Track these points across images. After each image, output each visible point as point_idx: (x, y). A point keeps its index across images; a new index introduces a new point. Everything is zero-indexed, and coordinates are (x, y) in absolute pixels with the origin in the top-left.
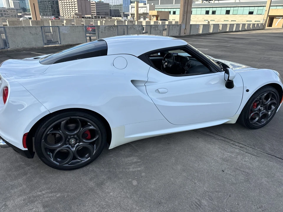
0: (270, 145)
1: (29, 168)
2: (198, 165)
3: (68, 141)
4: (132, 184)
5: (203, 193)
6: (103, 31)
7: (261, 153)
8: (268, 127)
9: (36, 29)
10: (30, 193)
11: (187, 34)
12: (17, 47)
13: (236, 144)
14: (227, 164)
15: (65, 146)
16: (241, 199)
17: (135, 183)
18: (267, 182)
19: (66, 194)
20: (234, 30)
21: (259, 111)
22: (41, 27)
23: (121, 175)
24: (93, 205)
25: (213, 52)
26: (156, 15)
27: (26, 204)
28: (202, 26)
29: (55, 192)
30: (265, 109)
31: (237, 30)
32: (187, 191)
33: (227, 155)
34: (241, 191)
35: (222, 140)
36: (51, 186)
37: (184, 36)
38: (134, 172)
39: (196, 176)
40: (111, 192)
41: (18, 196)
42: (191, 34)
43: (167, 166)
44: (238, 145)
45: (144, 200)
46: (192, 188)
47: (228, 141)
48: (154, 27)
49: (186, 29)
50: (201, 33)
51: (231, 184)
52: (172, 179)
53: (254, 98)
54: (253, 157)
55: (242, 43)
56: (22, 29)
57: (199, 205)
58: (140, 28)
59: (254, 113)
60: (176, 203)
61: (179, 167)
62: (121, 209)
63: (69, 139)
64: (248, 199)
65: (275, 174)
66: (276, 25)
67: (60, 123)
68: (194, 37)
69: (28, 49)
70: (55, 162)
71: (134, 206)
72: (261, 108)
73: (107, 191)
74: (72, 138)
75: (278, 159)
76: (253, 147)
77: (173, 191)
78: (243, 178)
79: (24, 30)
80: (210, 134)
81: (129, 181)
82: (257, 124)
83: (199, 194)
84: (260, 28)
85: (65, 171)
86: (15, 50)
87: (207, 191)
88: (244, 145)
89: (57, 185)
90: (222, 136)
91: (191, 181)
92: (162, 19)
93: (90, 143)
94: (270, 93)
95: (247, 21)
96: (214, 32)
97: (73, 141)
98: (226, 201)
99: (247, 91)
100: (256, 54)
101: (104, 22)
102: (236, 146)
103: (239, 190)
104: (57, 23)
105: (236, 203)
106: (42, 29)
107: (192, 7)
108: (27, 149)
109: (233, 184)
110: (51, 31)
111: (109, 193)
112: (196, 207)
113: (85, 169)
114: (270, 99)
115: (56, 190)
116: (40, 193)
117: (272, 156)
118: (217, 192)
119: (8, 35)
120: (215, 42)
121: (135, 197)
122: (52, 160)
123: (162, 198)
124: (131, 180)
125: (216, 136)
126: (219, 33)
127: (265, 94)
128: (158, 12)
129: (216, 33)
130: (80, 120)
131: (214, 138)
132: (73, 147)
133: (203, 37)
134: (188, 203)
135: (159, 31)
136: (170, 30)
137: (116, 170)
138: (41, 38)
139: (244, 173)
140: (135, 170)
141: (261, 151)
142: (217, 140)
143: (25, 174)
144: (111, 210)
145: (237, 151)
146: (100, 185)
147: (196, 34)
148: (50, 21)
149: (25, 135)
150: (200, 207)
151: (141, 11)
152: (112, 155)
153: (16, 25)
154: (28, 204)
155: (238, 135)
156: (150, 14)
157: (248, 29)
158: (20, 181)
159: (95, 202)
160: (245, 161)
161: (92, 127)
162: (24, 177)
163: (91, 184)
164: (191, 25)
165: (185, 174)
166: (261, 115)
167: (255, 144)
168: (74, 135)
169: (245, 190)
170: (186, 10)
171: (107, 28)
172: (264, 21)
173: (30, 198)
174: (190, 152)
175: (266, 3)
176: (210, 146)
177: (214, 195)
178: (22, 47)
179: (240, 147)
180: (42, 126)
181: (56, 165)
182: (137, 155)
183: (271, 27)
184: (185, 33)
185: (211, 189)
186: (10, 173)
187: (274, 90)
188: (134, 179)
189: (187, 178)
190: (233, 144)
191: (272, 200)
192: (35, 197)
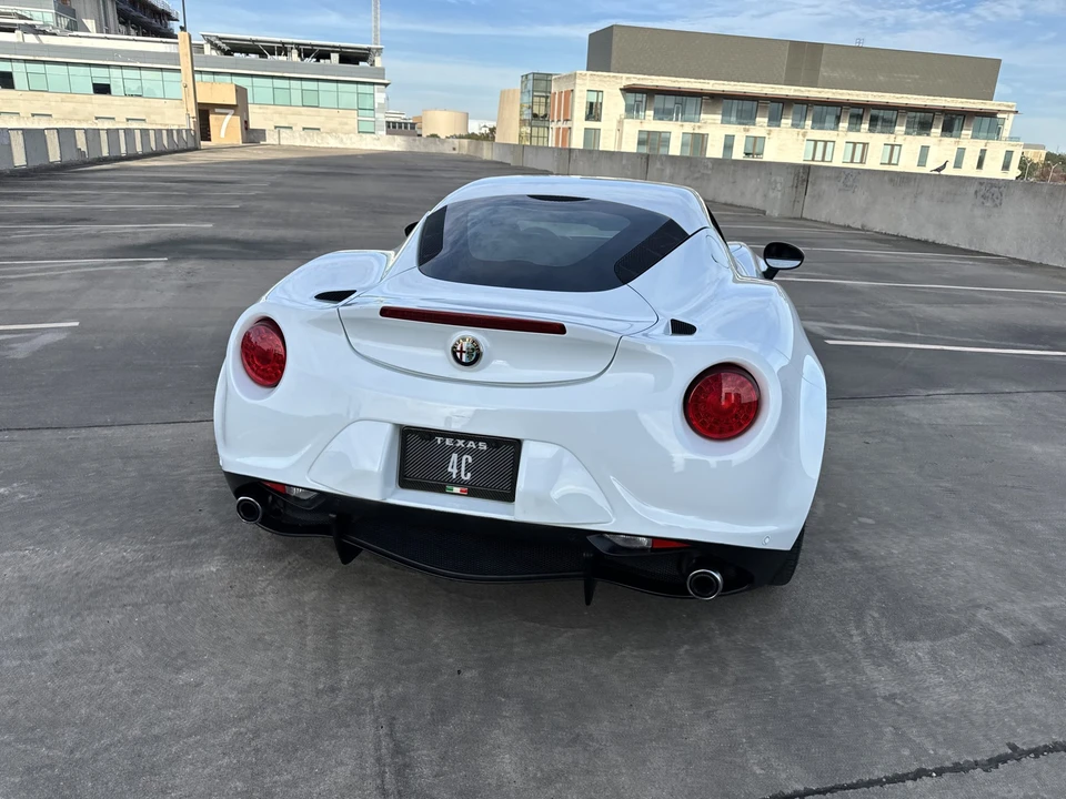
20: (123, 150)
28: (21, 137)
31: (132, 152)
38: (829, 511)
50: (24, 163)
66: (223, 135)
84: (189, 146)
115: (851, 613)
121: (911, 532)
147: (12, 171)
154: (895, 659)
172: (191, 120)
175: (175, 58)
183: (210, 140)
188: (854, 519)
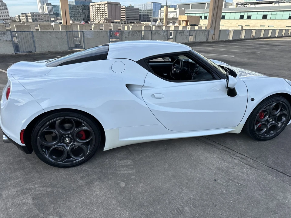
0: (274, 158)
1: (28, 163)
2: (191, 173)
3: (63, 140)
4: (120, 186)
5: (189, 200)
6: (127, 37)
7: (262, 166)
8: (278, 139)
9: (62, 34)
10: (24, 185)
11: (215, 40)
12: (43, 51)
13: (237, 155)
14: (222, 174)
15: (60, 144)
16: (227, 210)
17: (123, 184)
18: (260, 195)
19: (56, 190)
20: (269, 36)
21: (267, 122)
22: (67, 32)
23: (112, 176)
24: (78, 202)
25: (239, 59)
26: (186, 19)
27: (18, 195)
28: (233, 32)
29: (47, 187)
30: (274, 120)
31: (272, 36)
32: (172, 197)
33: (223, 165)
34: (228, 202)
35: (224, 150)
36: (44, 181)
37: (212, 41)
38: (124, 174)
39: (185, 183)
40: (98, 191)
41: (13, 188)
42: (220, 40)
43: (159, 171)
44: (239, 156)
45: (127, 201)
46: (178, 195)
47: (230, 151)
48: (180, 32)
49: (214, 34)
50: (232, 38)
51: (220, 194)
52: (160, 184)
53: (261, 108)
54: (252, 169)
55: (275, 51)
56: (49, 33)
57: (181, 211)
58: (165, 33)
59: (261, 123)
60: (159, 207)
61: (170, 173)
62: (103, 207)
63: (64, 138)
64: (234, 211)
65: (271, 188)
67: (55, 122)
68: (223, 43)
69: (53, 53)
70: (50, 159)
71: (116, 206)
72: (269, 119)
73: (94, 190)
74: (67, 137)
75: (280, 173)
76: (255, 159)
77: (158, 196)
78: (235, 189)
79: (50, 34)
80: (212, 143)
81: (118, 183)
82: (265, 135)
83: (184, 201)
85: (60, 168)
86: (41, 53)
87: (193, 199)
88: (246, 156)
89: (50, 180)
90: (225, 145)
91: (179, 187)
92: (192, 24)
93: (84, 144)
94: (279, 103)
95: (286, 27)
96: (245, 38)
97: (67, 140)
98: (210, 210)
99: (253, 100)
100: (287, 62)
101: (131, 27)
102: (237, 156)
103: (226, 201)
104: (85, 28)
105: (220, 213)
106: (67, 33)
107: (222, 12)
108: (24, 145)
109: (222, 194)
110: (79, 36)
111: (95, 192)
112: (177, 213)
113: (78, 168)
114: (279, 110)
115: (48, 185)
116: (33, 187)
117: (273, 169)
118: (203, 200)
119: (35, 39)
120: (244, 48)
121: (119, 198)
122: (47, 156)
123: (145, 201)
124: (119, 181)
125: (218, 146)
126: (252, 39)
127: (274, 105)
128: (188, 17)
129: (249, 39)
130: (74, 120)
131: (216, 147)
132: (67, 146)
133: (233, 43)
134: (170, 208)
135: (185, 37)
136: (196, 35)
137: (108, 171)
138: (66, 43)
139: (237, 184)
140: (126, 172)
141: (263, 164)
142: (217, 150)
143: (24, 168)
144: (93, 208)
145: (236, 162)
146: (89, 183)
147: (226, 40)
148: (79, 26)
149: (22, 131)
150: (182, 213)
151: (170, 16)
152: (107, 157)
153: (47, 29)
154: (20, 195)
155: (242, 145)
156: (179, 19)
157: (285, 35)
158: (18, 174)
159: (81, 199)
160: (242, 173)
161: (86, 128)
162: (22, 171)
163: (81, 182)
164: (220, 30)
165: (174, 180)
166: (269, 126)
167: (258, 156)
168: (69, 134)
169: (233, 201)
170: (215, 14)
171: (131, 33)
173: (23, 190)
174: (185, 159)
176: (208, 155)
177: (199, 203)
178: (48, 51)
179: (241, 158)
180: (38, 123)
181: (51, 161)
182: (132, 158)
184: (213, 39)
185: (197, 197)
186: (11, 166)
187: (284, 100)
188: (122, 181)
189: (176, 184)
190: (234, 155)
191: (260, 213)
192: (27, 189)
